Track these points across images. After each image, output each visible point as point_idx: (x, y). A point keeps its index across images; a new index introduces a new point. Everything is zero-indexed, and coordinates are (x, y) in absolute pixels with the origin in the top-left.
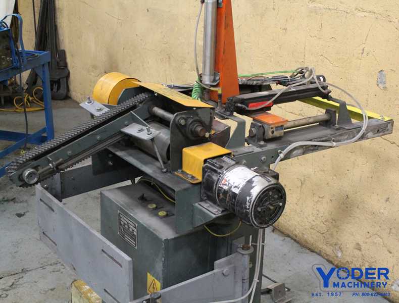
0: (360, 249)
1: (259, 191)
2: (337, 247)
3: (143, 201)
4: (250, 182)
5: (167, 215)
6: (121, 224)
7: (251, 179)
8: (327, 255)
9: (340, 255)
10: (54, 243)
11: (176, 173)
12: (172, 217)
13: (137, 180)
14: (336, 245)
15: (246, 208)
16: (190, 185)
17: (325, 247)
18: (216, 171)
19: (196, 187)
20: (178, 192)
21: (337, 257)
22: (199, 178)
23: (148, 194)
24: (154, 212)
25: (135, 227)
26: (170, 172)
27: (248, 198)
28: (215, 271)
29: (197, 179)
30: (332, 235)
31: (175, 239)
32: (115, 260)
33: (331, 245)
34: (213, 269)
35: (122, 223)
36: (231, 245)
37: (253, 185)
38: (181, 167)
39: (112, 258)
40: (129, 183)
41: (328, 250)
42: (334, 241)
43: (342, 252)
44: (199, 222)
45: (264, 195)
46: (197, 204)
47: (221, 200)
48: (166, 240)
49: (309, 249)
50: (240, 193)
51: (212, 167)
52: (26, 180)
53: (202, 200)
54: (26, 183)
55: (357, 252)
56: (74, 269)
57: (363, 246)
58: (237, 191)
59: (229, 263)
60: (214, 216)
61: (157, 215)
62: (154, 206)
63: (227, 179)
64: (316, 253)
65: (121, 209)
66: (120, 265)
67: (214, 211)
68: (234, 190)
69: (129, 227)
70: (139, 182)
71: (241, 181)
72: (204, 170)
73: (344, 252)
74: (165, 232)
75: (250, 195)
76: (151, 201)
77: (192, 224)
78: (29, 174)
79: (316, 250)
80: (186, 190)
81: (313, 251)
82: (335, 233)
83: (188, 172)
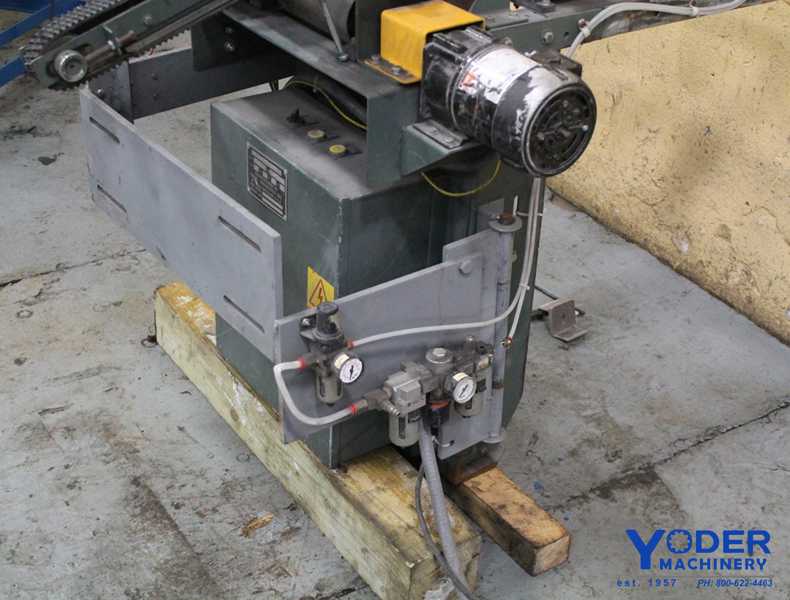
0: (727, 237)
1: (542, 98)
2: (681, 233)
3: (298, 124)
4: (524, 79)
5: (347, 153)
6: (254, 171)
7: (527, 73)
8: (660, 249)
9: (685, 247)
10: (121, 207)
11: (366, 63)
12: (358, 157)
13: (282, 83)
14: (678, 228)
15: (513, 134)
16: (398, 88)
17: (656, 232)
18: (451, 58)
19: (409, 92)
20: (372, 100)
21: (680, 252)
22: (417, 74)
23: (308, 110)
24: (321, 147)
25: (283, 177)
26: (356, 61)
27: (519, 113)
28: (443, 265)
29: (411, 76)
30: (672, 207)
31: (364, 199)
32: (246, 238)
33: (669, 227)
34: (440, 261)
35: (256, 168)
36: (476, 214)
37: (531, 85)
38: (378, 51)
39: (240, 233)
40: (265, 88)
41: (663, 238)
42: (675, 220)
43: (690, 241)
44: (415, 163)
45: (552, 107)
46: (410, 128)
47: (460, 119)
48: (347, 202)
49: (624, 236)
50: (502, 102)
51: (443, 50)
52: (62, 74)
53: (420, 119)
54: (61, 79)
55: (721, 243)
56: (163, 257)
57: (735, 231)
58: (496, 99)
59: (472, 249)
60: (446, 152)
61: (326, 153)
62: (321, 134)
63: (476, 74)
64: (637, 243)
65: (255, 141)
66: (257, 247)
67: (446, 140)
68: (489, 96)
69: (269, 175)
70: (288, 87)
71: (502, 79)
72: (427, 57)
73: (694, 244)
74: (345, 186)
75: (522, 105)
76: (314, 125)
78: (69, 62)
79: (637, 238)
80: (389, 97)
81: (630, 240)
82: (678, 204)
83: (392, 60)
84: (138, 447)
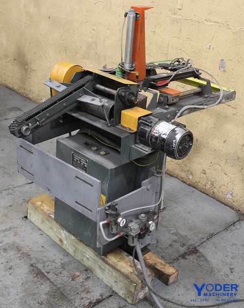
0: (205, 174)
1: (180, 137)
2: (189, 173)
4: (173, 131)
5: (106, 154)
6: (74, 161)
7: (174, 129)
8: (182, 178)
9: (191, 177)
10: (32, 174)
11: (117, 126)
12: (109, 155)
14: (188, 171)
15: (173, 147)
16: (130, 134)
17: (180, 173)
18: (148, 125)
19: (133, 135)
20: (123, 138)
21: (189, 179)
22: (135, 130)
24: (97, 152)
25: (86, 162)
26: (113, 126)
27: (174, 141)
28: (143, 187)
29: (133, 130)
30: (186, 165)
31: (116, 169)
33: (185, 171)
34: (141, 187)
35: (75, 160)
36: (148, 171)
37: (177, 133)
38: (120, 123)
39: (84, 181)
41: (183, 175)
42: (187, 169)
43: (193, 176)
44: (135, 156)
45: (183, 139)
46: (133, 146)
47: (151, 143)
49: (169, 175)
50: (167, 138)
51: (143, 121)
52: (24, 133)
53: (136, 143)
54: (23, 134)
55: (203, 175)
56: (49, 190)
57: (207, 171)
58: (165, 137)
59: (150, 182)
60: (147, 153)
61: (99, 154)
62: (96, 148)
63: (157, 130)
64: (174, 177)
65: (75, 151)
66: (92, 186)
67: (147, 149)
68: (163, 136)
69: (81, 162)
71: (166, 131)
72: (139, 125)
73: (194, 176)
75: (175, 139)
76: (92, 145)
77: (129, 159)
78: (26, 130)
79: (174, 175)
80: (127, 137)
81: (172, 176)
82: (188, 164)
83: (127, 126)
84: (30, 254)
